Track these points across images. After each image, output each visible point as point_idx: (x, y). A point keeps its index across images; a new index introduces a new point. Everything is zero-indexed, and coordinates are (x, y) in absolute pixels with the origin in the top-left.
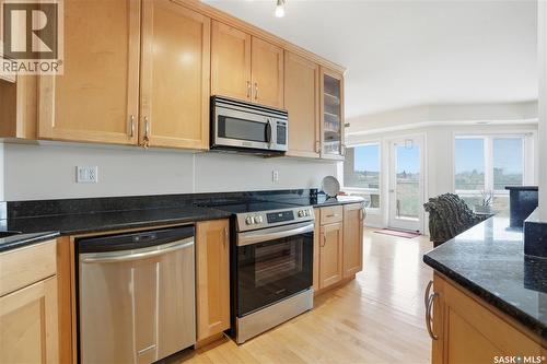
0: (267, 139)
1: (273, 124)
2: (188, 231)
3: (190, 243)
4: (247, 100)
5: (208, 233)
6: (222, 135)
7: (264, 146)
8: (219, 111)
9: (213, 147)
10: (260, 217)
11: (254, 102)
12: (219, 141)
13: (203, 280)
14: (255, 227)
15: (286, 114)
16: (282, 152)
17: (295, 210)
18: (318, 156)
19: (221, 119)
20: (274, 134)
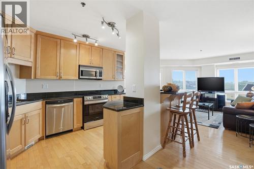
0: (96, 76)
1: (98, 71)
2: (72, 101)
3: (72, 103)
4: (89, 65)
5: (77, 101)
6: (82, 75)
7: (95, 78)
8: (81, 69)
9: (80, 79)
10: (91, 97)
11: (92, 65)
12: (81, 77)
13: (75, 113)
14: (89, 100)
15: (102, 68)
16: (101, 79)
17: (102, 96)
18: (114, 79)
19: (82, 71)
20: (98, 74)
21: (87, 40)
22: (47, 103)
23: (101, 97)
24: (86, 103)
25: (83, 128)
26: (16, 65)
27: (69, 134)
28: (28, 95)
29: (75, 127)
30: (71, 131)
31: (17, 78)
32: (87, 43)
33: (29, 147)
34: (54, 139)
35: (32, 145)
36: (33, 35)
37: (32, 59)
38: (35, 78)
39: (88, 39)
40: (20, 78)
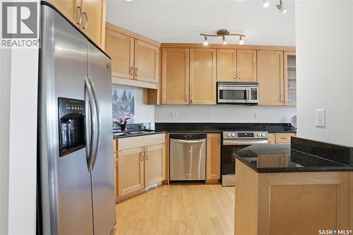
0: (245, 98)
1: (249, 89)
2: (204, 136)
3: (204, 140)
4: (235, 81)
5: (211, 138)
6: (221, 98)
7: (244, 101)
8: (220, 88)
9: (218, 103)
10: (234, 134)
11: (239, 81)
12: (220, 101)
13: (209, 156)
14: (231, 138)
15: (257, 84)
16: (256, 104)
17: (255, 133)
18: (283, 104)
19: (221, 91)
20: (249, 95)
21: (224, 38)
22: (171, 137)
23: (252, 135)
24: (226, 143)
25: (220, 181)
26: (144, 89)
27: (199, 187)
28: (157, 125)
29: (208, 178)
30: (203, 182)
31: (145, 103)
32: (225, 43)
33: (150, 189)
34: (179, 187)
35: (154, 188)
36: (157, 50)
37: (157, 80)
38: (161, 103)
39: (225, 36)
40: (148, 104)
